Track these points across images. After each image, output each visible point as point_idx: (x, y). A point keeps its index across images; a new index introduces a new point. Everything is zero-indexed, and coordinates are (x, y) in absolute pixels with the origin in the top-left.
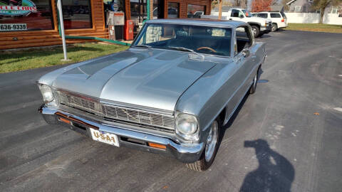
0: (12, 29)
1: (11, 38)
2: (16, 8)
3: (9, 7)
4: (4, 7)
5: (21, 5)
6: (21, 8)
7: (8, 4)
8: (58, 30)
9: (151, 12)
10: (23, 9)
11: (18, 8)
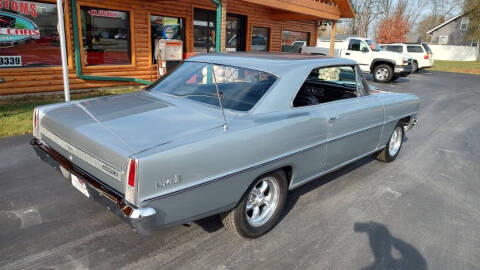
2: (4, 30)
5: (13, 27)
6: (13, 31)
8: (74, 67)
9: (223, 41)
10: (17, 32)
11: (8, 31)
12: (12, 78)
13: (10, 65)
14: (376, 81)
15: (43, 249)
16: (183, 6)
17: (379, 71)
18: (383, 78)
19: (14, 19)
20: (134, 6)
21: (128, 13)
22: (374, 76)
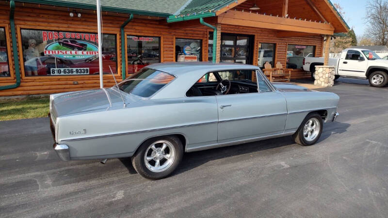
0: (75, 73)
1: (72, 82)
2: (80, 52)
3: (73, 52)
4: (68, 52)
5: (85, 50)
6: (85, 53)
7: (73, 49)
8: (121, 75)
9: (218, 55)
10: (87, 53)
11: (83, 53)
12: (82, 82)
13: (82, 74)
14: (372, 85)
15: (38, 171)
16: (200, 31)
17: (374, 77)
18: (378, 83)
19: (86, 45)
20: (163, 33)
21: (160, 38)
22: (370, 82)
